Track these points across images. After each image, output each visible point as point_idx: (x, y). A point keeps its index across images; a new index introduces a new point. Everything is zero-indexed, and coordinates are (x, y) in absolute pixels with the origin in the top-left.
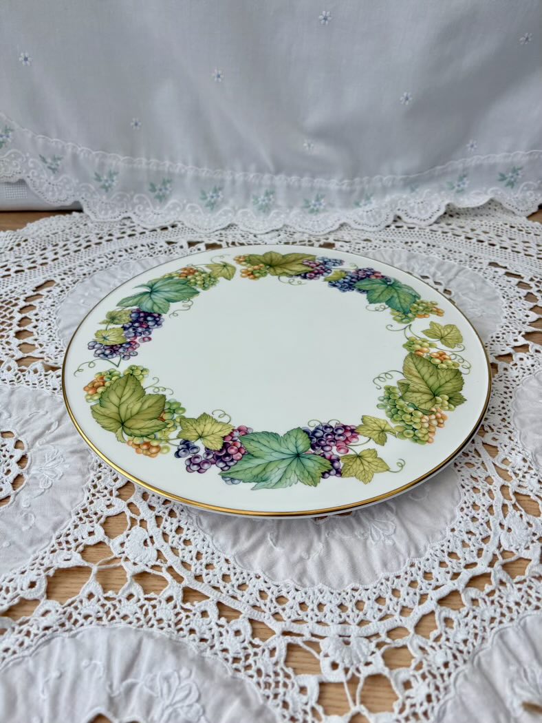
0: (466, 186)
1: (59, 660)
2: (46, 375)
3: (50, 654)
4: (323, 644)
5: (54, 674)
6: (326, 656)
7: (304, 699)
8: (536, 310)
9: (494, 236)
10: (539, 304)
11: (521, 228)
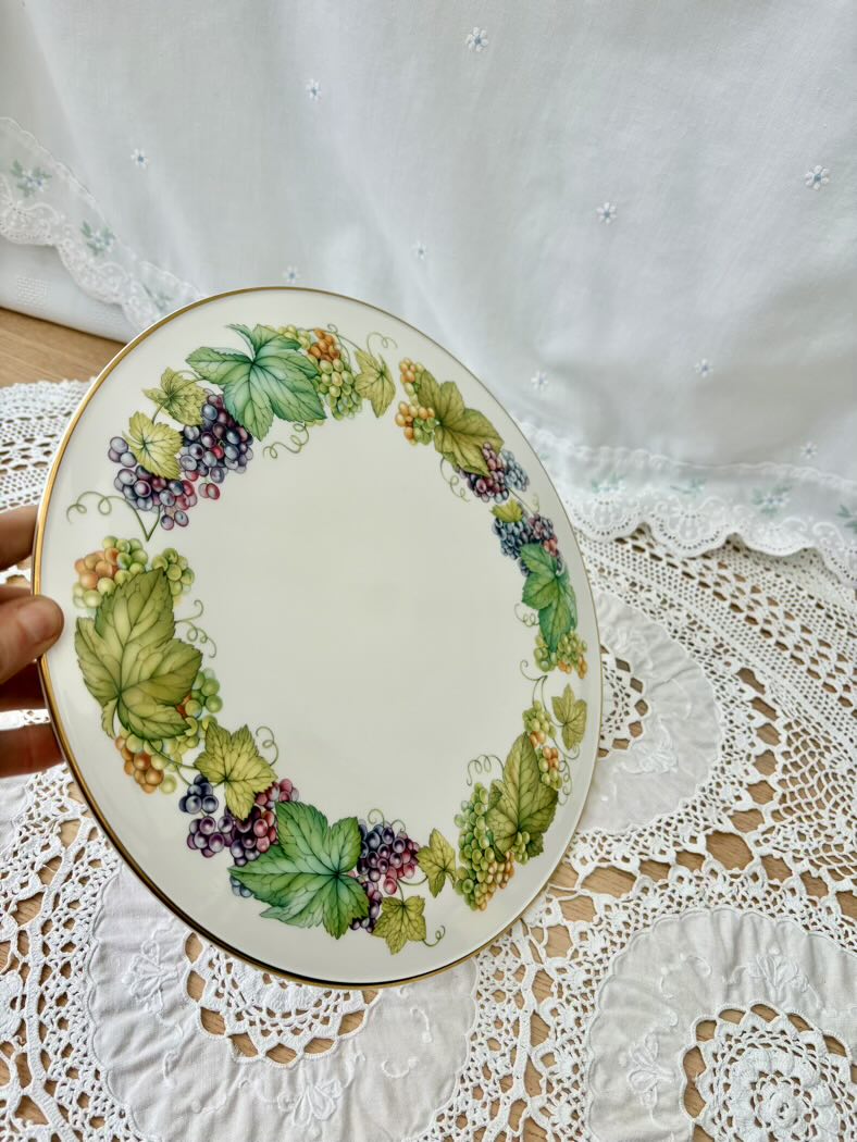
0: (782, 505)
8: (760, 790)
9: (781, 615)
10: (773, 780)
11: (832, 614)
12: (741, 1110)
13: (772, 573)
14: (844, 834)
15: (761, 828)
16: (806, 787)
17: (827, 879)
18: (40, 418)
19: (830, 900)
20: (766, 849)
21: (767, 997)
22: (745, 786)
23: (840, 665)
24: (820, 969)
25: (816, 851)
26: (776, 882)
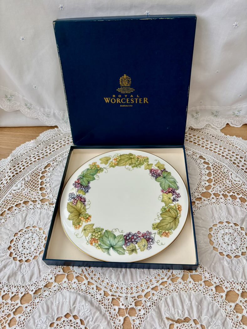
1: (58, 299)
2: (50, 206)
3: (56, 297)
4: (121, 299)
5: (57, 302)
6: (121, 302)
7: (115, 312)
8: (209, 181)
9: (205, 141)
10: (212, 178)
11: (216, 137)
12: (221, 241)
13: (201, 132)
14: (229, 184)
15: (212, 188)
16: (219, 177)
17: (227, 194)
18: (30, 151)
19: (229, 198)
20: (214, 192)
21: (221, 220)
22: (206, 181)
23: (220, 148)
24: (230, 212)
25: (224, 189)
26: (217, 197)
